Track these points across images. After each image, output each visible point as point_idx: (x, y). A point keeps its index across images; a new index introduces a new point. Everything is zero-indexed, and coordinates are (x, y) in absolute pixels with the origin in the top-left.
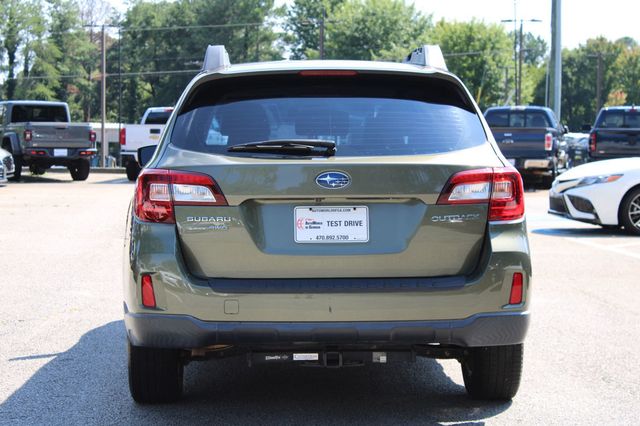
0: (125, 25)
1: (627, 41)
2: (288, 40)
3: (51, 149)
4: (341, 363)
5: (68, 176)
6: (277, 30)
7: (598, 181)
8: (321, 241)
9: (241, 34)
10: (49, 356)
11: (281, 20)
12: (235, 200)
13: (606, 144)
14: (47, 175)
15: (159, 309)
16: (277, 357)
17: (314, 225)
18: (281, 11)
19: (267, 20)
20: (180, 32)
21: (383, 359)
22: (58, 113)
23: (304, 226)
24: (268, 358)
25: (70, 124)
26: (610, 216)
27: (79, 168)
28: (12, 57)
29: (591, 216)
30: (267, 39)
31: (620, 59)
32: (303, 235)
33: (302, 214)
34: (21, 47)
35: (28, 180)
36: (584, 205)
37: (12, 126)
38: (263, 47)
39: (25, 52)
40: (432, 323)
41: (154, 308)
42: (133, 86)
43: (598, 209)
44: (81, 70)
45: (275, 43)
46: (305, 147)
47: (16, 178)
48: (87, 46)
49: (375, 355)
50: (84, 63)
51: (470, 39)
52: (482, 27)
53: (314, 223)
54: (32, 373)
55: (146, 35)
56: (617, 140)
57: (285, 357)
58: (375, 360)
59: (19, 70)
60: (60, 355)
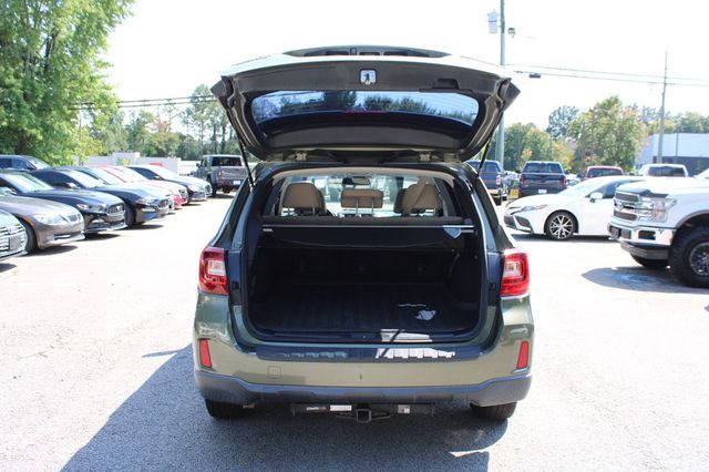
1: (531, 124)
3: (232, 181)
4: (370, 419)
7: (533, 209)
10: (172, 352)
13: (528, 181)
15: (214, 370)
16: (316, 408)
21: (407, 411)
24: (308, 409)
26: (539, 229)
29: (529, 229)
31: (529, 134)
35: (221, 197)
36: (525, 222)
37: (213, 168)
40: (450, 388)
41: (210, 367)
43: (532, 224)
47: (214, 196)
49: (400, 407)
54: (152, 372)
56: (534, 179)
57: (324, 408)
58: (400, 412)
60: (178, 352)
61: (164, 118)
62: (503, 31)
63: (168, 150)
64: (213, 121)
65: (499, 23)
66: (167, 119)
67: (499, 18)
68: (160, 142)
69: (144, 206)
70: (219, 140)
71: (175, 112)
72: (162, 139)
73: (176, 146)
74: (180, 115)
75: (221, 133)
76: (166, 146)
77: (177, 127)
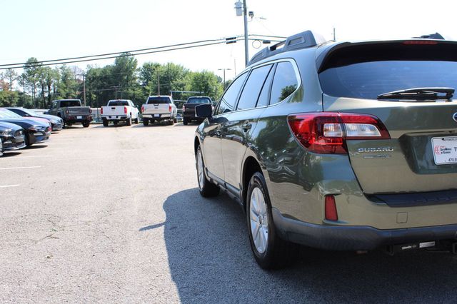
0: (86, 76)
2: (141, 79)
3: (76, 116)
5: (82, 126)
6: (138, 76)
8: (452, 162)
9: (126, 78)
11: (139, 73)
12: (395, 134)
14: (73, 126)
16: (409, 247)
17: (446, 151)
18: (139, 70)
19: (134, 73)
20: (105, 77)
22: (76, 103)
23: (440, 152)
24: (404, 248)
25: (81, 107)
27: (86, 123)
28: (49, 88)
30: (135, 79)
32: (440, 159)
33: (437, 143)
34: (52, 84)
37: (60, 109)
38: (133, 81)
39: (54, 86)
41: (337, 220)
42: (90, 95)
44: (73, 91)
45: (137, 80)
46: (432, 93)
48: (74, 83)
50: (73, 89)
51: (203, 76)
52: (206, 73)
53: (446, 149)
55: (94, 79)
57: (415, 246)
59: (52, 91)
61: (7, 81)
62: (245, 14)
63: (11, 102)
64: (41, 82)
65: (243, 9)
66: (9, 81)
67: (242, 6)
68: (5, 98)
69: (35, 132)
70: (46, 95)
71: (14, 77)
72: (6, 95)
73: (17, 99)
74: (17, 79)
75: (47, 90)
76: (10, 100)
77: (16, 87)
